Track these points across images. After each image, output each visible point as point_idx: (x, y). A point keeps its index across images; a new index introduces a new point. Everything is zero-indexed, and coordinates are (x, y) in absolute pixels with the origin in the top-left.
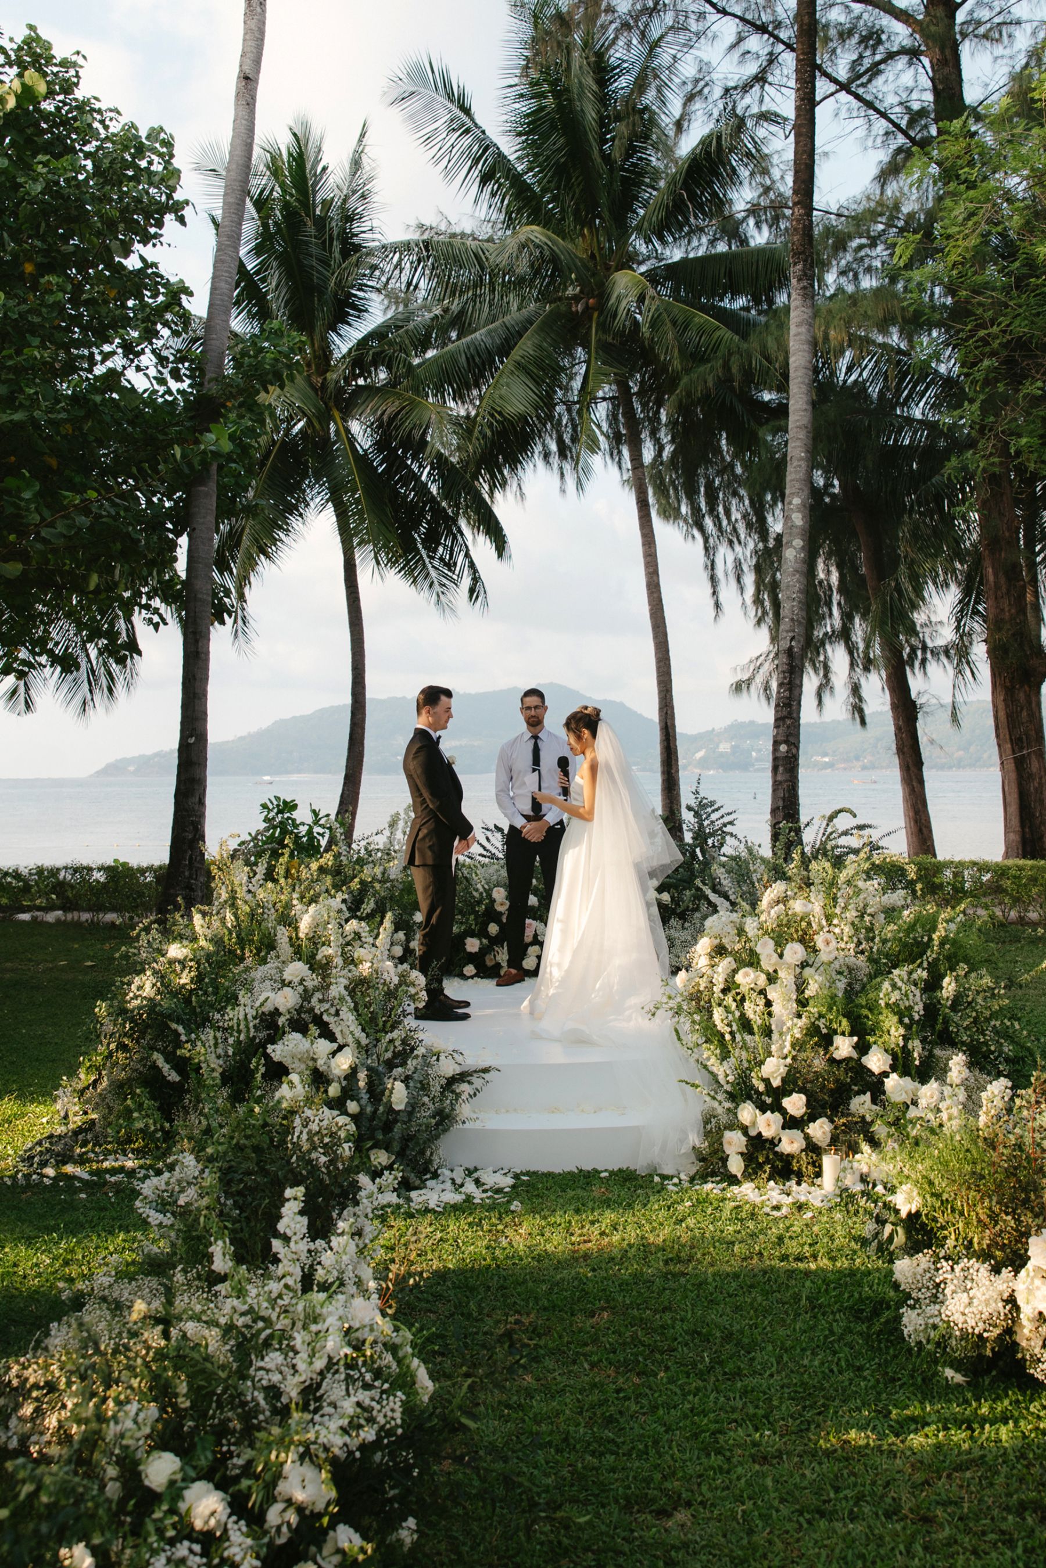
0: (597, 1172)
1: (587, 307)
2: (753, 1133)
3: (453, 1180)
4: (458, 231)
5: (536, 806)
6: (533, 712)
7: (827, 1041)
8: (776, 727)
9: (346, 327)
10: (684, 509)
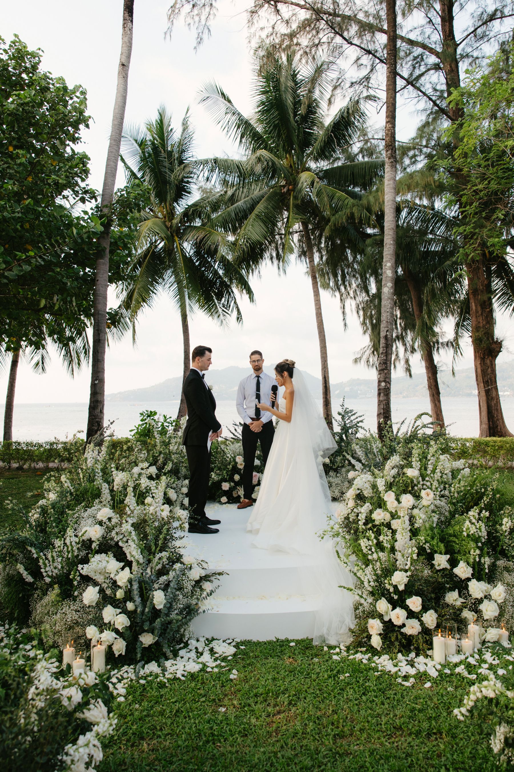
0: (288, 641)
1: (288, 190)
2: (386, 619)
3: (196, 648)
5: (258, 411)
6: (256, 364)
7: (430, 557)
8: (379, 374)
9: (182, 200)
10: (331, 284)
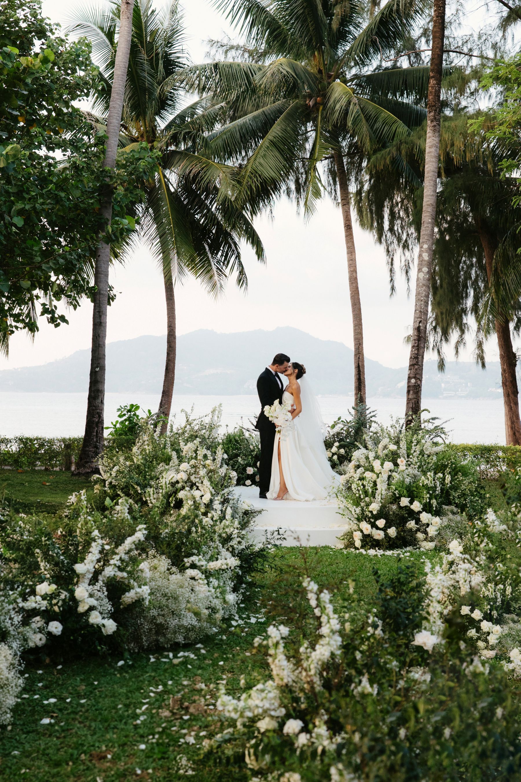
1: (316, 104)
2: (365, 533)
4: (235, 44)
7: (398, 499)
8: (410, 369)
9: (165, 112)
